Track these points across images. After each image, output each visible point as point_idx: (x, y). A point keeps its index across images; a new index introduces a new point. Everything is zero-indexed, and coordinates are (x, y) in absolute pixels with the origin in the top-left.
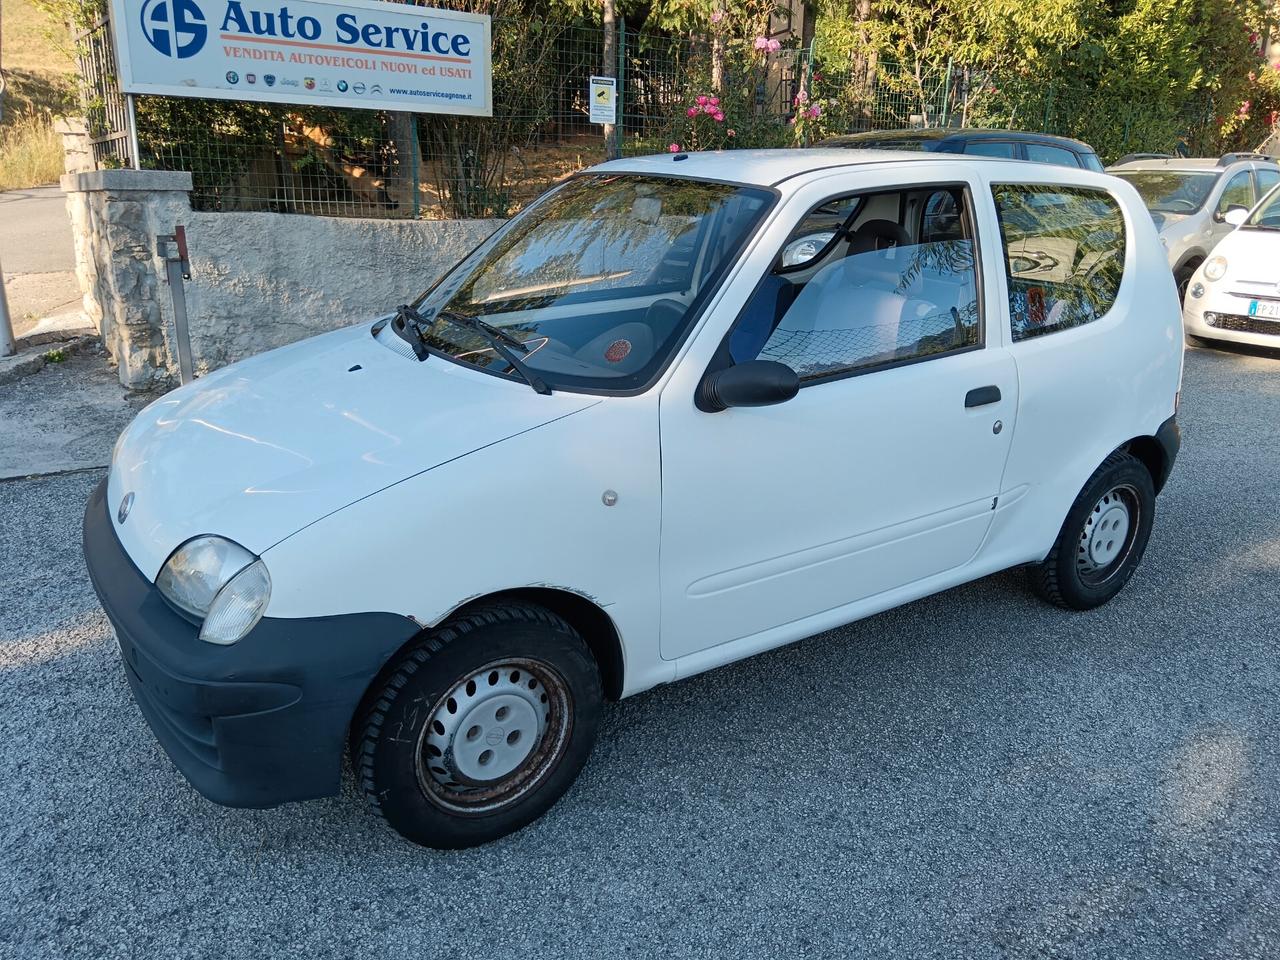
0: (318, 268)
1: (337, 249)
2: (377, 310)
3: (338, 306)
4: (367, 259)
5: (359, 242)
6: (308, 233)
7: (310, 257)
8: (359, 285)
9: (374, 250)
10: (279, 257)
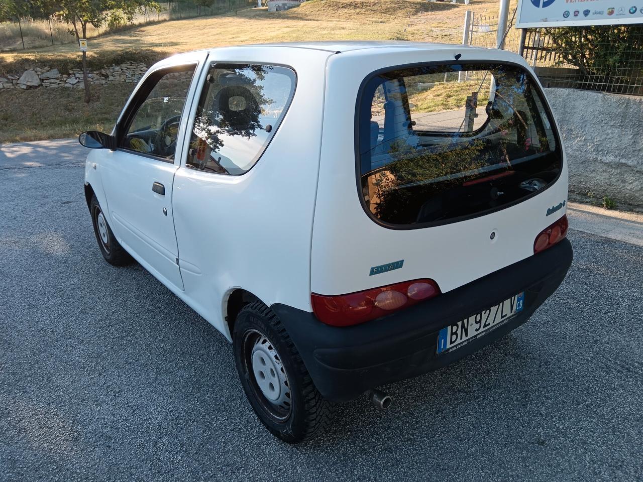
0: (586, 123)
1: (600, 113)
2: (616, 154)
3: (592, 147)
4: (618, 122)
5: (616, 110)
6: (585, 102)
7: (583, 116)
8: (609, 137)
9: (624, 116)
10: (565, 114)
